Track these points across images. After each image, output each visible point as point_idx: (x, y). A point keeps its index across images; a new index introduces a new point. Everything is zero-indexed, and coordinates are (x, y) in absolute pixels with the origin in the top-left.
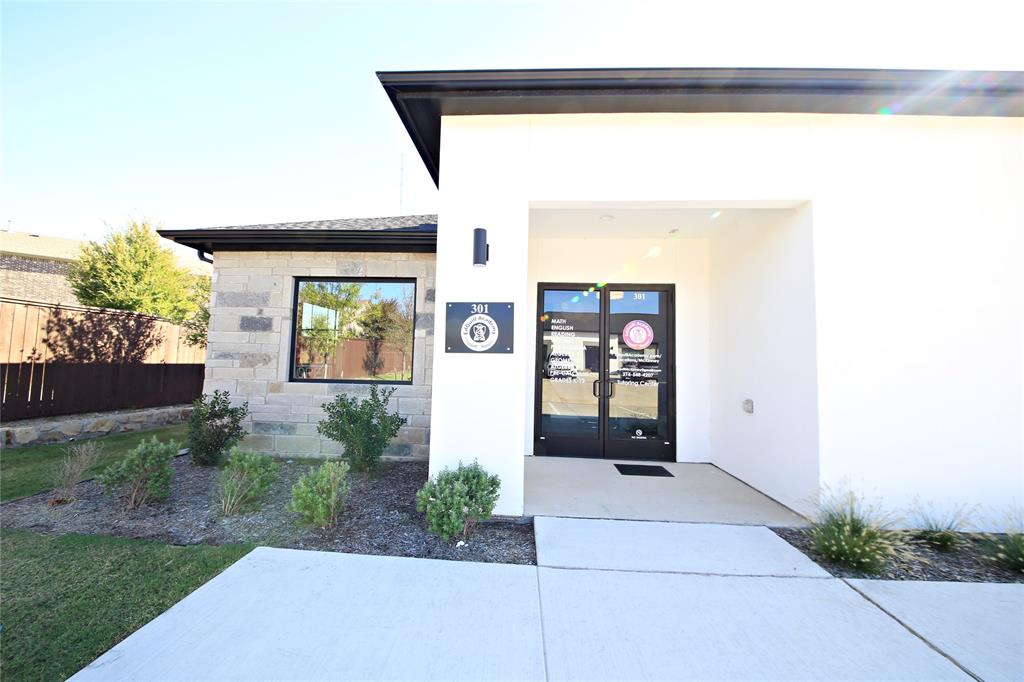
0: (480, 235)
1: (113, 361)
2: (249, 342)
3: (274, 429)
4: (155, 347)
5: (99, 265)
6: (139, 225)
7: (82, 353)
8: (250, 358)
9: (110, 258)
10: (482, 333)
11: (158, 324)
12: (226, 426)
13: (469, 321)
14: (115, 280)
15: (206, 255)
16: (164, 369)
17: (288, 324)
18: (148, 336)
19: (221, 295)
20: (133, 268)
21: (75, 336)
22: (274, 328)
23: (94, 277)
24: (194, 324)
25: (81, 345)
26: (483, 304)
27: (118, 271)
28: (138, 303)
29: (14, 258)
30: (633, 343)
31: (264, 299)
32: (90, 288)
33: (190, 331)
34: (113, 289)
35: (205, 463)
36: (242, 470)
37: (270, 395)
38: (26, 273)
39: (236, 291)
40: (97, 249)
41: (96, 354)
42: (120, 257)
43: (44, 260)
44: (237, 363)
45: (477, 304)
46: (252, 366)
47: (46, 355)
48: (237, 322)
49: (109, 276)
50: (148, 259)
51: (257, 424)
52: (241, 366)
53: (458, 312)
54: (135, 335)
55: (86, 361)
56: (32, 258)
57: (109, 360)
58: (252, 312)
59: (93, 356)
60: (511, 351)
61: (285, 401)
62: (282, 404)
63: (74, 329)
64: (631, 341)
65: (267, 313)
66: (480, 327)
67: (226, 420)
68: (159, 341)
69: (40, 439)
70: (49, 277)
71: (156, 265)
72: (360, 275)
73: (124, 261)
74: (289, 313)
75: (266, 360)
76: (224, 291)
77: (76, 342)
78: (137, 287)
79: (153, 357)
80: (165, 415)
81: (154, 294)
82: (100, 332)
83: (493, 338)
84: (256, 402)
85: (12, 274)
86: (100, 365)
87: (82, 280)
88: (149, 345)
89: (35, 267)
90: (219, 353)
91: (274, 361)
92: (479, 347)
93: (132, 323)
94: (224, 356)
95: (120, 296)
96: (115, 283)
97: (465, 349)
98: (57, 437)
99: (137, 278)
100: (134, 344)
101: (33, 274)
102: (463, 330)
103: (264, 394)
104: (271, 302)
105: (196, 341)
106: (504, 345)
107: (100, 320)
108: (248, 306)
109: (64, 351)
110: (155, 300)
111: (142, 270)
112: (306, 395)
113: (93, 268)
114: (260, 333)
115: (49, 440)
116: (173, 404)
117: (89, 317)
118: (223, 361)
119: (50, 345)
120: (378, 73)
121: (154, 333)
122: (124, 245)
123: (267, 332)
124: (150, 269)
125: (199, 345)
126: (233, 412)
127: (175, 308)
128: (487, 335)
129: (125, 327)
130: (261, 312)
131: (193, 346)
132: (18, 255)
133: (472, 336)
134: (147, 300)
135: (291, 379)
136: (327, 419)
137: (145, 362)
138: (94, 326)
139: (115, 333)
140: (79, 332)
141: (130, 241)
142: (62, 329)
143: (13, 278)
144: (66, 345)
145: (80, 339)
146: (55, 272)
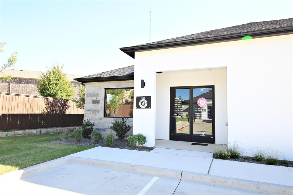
0: (142, 81)
1: (59, 113)
2: (94, 107)
3: (101, 130)
4: (68, 109)
5: (46, 82)
6: (56, 66)
7: (52, 111)
8: (95, 111)
9: (48, 79)
10: (144, 104)
11: (69, 102)
12: (90, 128)
13: (141, 101)
14: (50, 86)
15: (84, 84)
16: (70, 115)
17: (103, 101)
18: (66, 105)
19: (87, 94)
20: (55, 82)
21: (51, 106)
22: (100, 103)
23: (44, 86)
24: (78, 101)
25: (52, 109)
26: (144, 97)
27: (51, 83)
28: (56, 94)
29: (17, 79)
30: (201, 105)
31: (97, 95)
32: (43, 89)
33: (77, 104)
34: (50, 90)
35: (85, 137)
36: (95, 135)
37: (99, 121)
38: (20, 84)
39: (91, 93)
40: (44, 76)
41: (55, 111)
42: (51, 78)
43: (25, 79)
44: (91, 112)
45: (143, 97)
46: (95, 113)
47: (46, 111)
48: (91, 101)
49: (48, 85)
50: (59, 78)
51: (97, 129)
52: (92, 113)
53: (139, 99)
54: (63, 105)
55: (53, 113)
56: (22, 79)
57: (58, 113)
58: (95, 99)
59: (55, 112)
60: (150, 108)
61: (103, 122)
62: (102, 123)
63: (51, 104)
64: (200, 104)
65: (98, 99)
66: (143, 102)
67: (90, 127)
68: (69, 107)
69: (46, 133)
70: (27, 85)
71: (62, 80)
72: (121, 87)
73: (53, 80)
74: (103, 99)
75: (98, 111)
76: (88, 93)
77: (51, 108)
78: (56, 88)
79: (67, 112)
80: (71, 129)
81: (61, 90)
82: (56, 105)
83: (146, 105)
84: (96, 123)
85: (17, 85)
86: (56, 114)
87: (41, 87)
88: (67, 108)
89: (23, 82)
90: (87, 110)
91: (100, 112)
92: (143, 107)
93: (63, 102)
94: (88, 110)
95: (52, 91)
96: (50, 87)
97: (140, 108)
98: (49, 133)
99: (56, 85)
100: (63, 108)
101: (22, 84)
102: (140, 103)
103: (98, 121)
104: (99, 96)
105: (79, 107)
106: (149, 106)
107: (56, 101)
108: (94, 97)
109: (49, 111)
110: (61, 93)
111: (58, 82)
112: (108, 121)
113: (44, 83)
114: (97, 104)
115: (47, 133)
116: (72, 126)
117: (54, 101)
118: (88, 112)
119: (46, 109)
120: (120, 48)
121: (68, 105)
122: (52, 74)
123: (98, 104)
124: (60, 82)
125: (80, 108)
126: (91, 125)
127: (67, 95)
128: (145, 104)
129: (61, 103)
130: (97, 98)
131: (79, 108)
132: (18, 78)
133: (142, 104)
134: (59, 93)
135: (104, 117)
136: (113, 126)
137: (66, 113)
138: (55, 103)
139: (59, 105)
140: (52, 105)
141: (54, 73)
142: (49, 104)
143: (17, 86)
144: (49, 109)
145: (52, 107)
146: (28, 83)
